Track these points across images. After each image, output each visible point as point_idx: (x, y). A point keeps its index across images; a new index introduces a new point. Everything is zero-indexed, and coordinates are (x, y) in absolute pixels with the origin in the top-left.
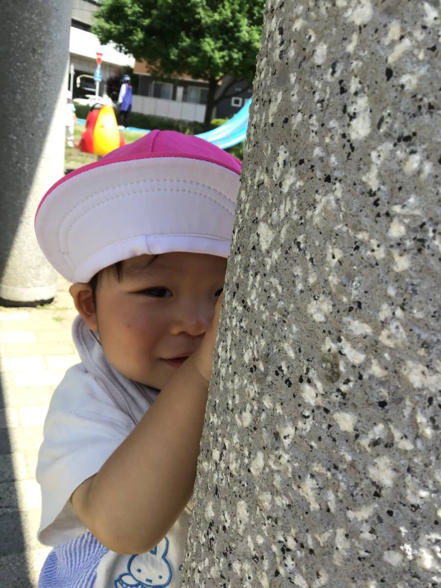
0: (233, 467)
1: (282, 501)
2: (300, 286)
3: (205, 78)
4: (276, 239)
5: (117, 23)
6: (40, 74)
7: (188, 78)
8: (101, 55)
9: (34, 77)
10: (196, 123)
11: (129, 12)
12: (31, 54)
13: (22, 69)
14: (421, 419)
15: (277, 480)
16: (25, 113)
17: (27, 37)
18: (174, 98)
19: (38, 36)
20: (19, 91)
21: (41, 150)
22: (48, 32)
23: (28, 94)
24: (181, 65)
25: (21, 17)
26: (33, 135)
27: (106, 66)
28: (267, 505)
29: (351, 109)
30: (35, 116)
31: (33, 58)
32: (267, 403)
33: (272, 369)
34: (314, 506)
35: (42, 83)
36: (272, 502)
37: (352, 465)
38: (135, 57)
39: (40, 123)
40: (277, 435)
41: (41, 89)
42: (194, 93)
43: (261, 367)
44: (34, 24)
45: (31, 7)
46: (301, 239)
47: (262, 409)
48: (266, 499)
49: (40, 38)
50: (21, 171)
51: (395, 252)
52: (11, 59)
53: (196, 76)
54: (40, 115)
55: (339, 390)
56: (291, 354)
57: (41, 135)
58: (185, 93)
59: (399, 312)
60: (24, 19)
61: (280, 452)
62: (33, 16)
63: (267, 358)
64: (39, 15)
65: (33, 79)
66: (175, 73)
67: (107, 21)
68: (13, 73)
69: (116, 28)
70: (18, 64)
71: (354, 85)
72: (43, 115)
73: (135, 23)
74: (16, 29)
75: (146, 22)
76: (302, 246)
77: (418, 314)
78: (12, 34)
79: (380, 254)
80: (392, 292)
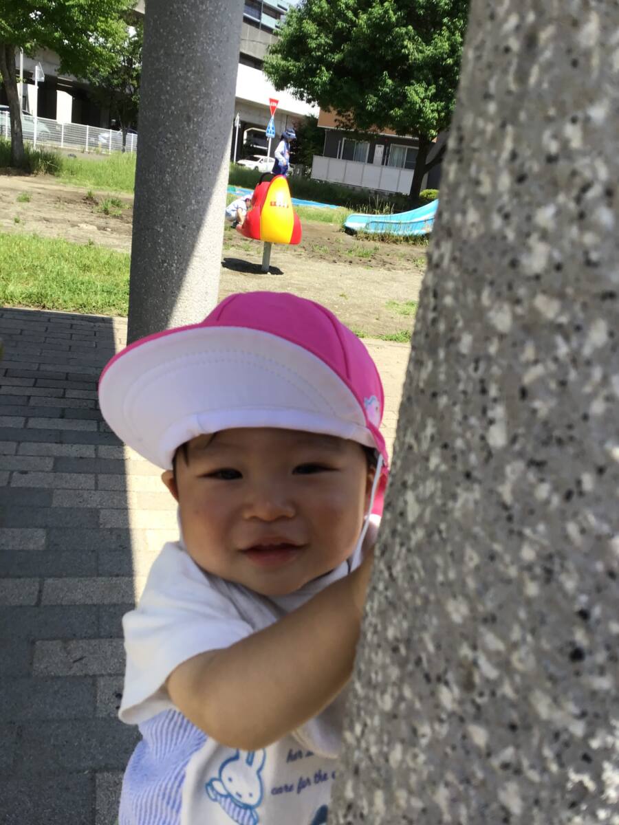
0: (374, 750)
1: (417, 804)
2: (440, 578)
3: (414, 133)
4: (421, 517)
5: (297, 60)
6: (195, 148)
7: (389, 133)
8: (277, 102)
9: (188, 153)
10: (399, 195)
11: (313, 44)
12: (185, 123)
13: (173, 142)
14: (548, 752)
15: (413, 779)
16: (176, 198)
17: (181, 102)
18: (371, 160)
19: (194, 99)
20: (169, 170)
21: (193, 247)
22: (207, 95)
23: (180, 174)
24: (381, 118)
25: (175, 76)
26: (184, 226)
27: (283, 116)
28: (402, 802)
29: (490, 414)
30: (188, 202)
31: (187, 128)
32: (407, 693)
33: (413, 658)
34: (447, 817)
35: (198, 161)
36: (408, 801)
37: (483, 783)
38: (319, 104)
39: (193, 212)
40: (414, 731)
41: (196, 168)
42: (398, 153)
43: (403, 650)
44: (190, 84)
45: (187, 63)
46: (443, 526)
47: (401, 698)
48: (402, 795)
49: (197, 103)
50: (168, 272)
51: (526, 575)
52: (160, 130)
53: (402, 131)
54: (193, 202)
55: (473, 702)
56: (431, 647)
57: (194, 227)
58: (386, 154)
59: (529, 638)
60: (178, 78)
61: (417, 750)
62: (189, 75)
63: (408, 642)
64: (197, 72)
65: (187, 156)
66: (373, 127)
67: (285, 58)
68: (163, 147)
69: (294, 66)
70: (169, 135)
71: (493, 391)
72: (198, 202)
73: (320, 60)
74: (167, 91)
75: (337, 57)
76: (444, 535)
77: (546, 645)
78: (163, 98)
79: (513, 572)
80: (522, 614)
